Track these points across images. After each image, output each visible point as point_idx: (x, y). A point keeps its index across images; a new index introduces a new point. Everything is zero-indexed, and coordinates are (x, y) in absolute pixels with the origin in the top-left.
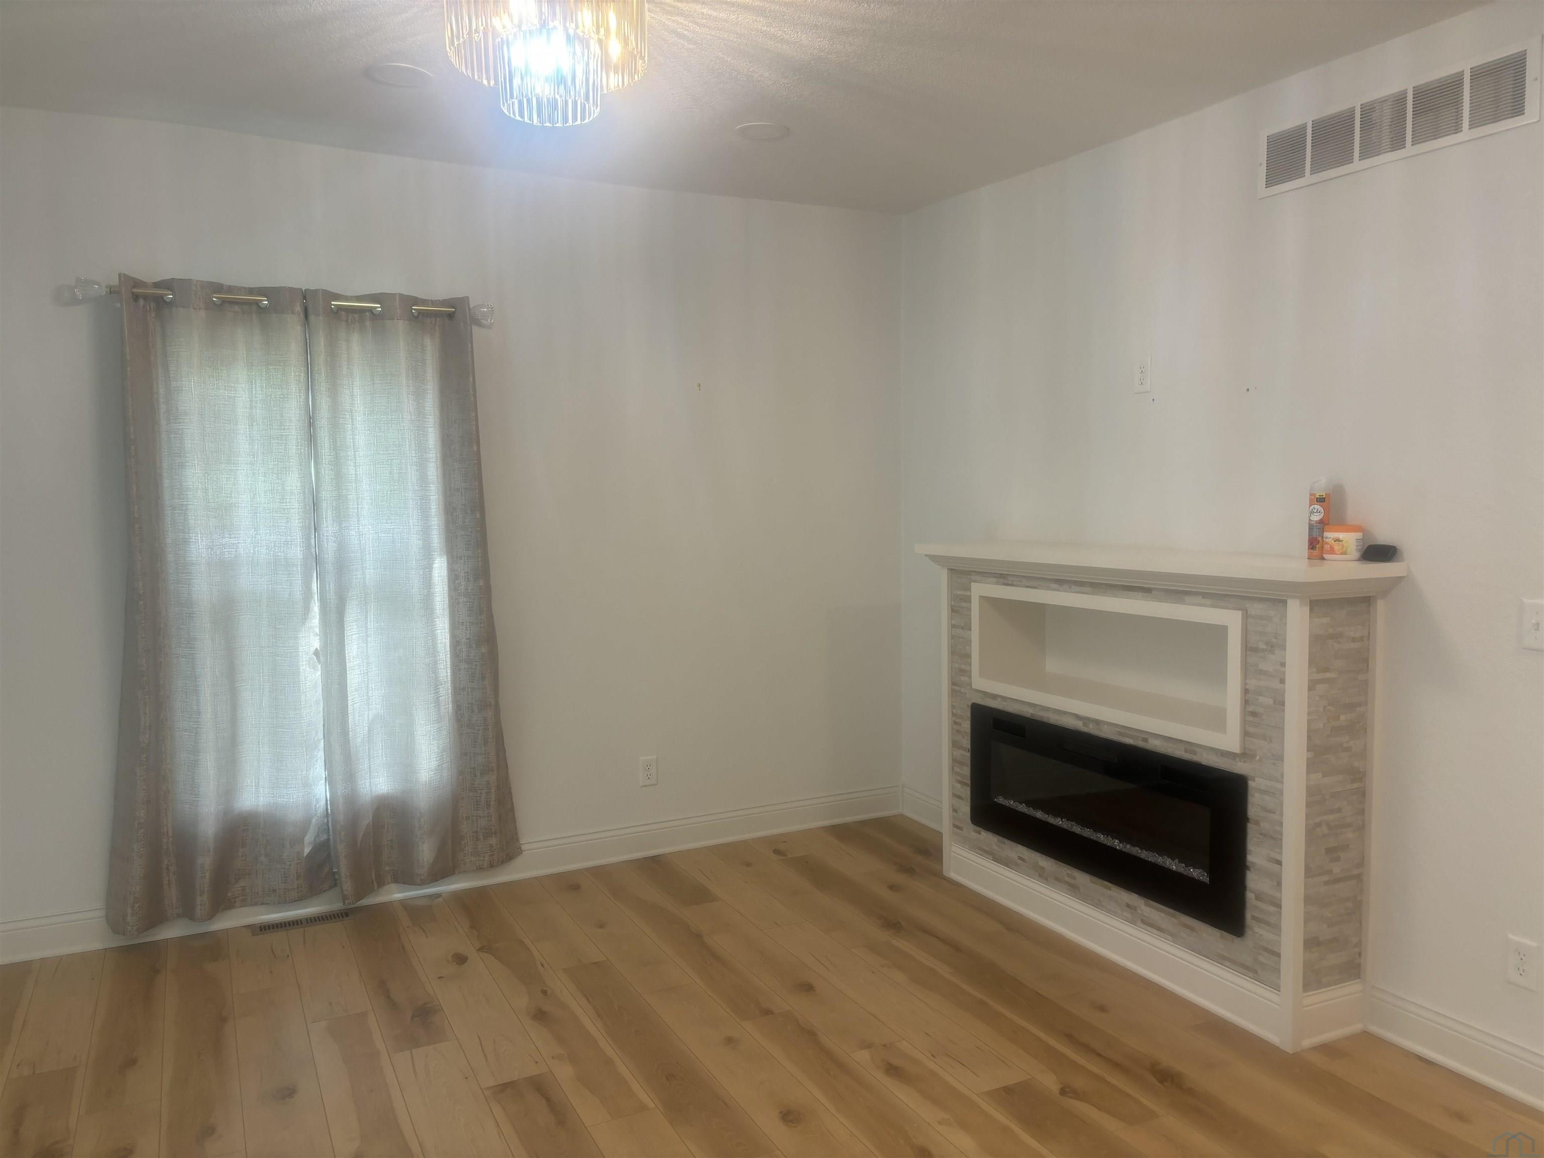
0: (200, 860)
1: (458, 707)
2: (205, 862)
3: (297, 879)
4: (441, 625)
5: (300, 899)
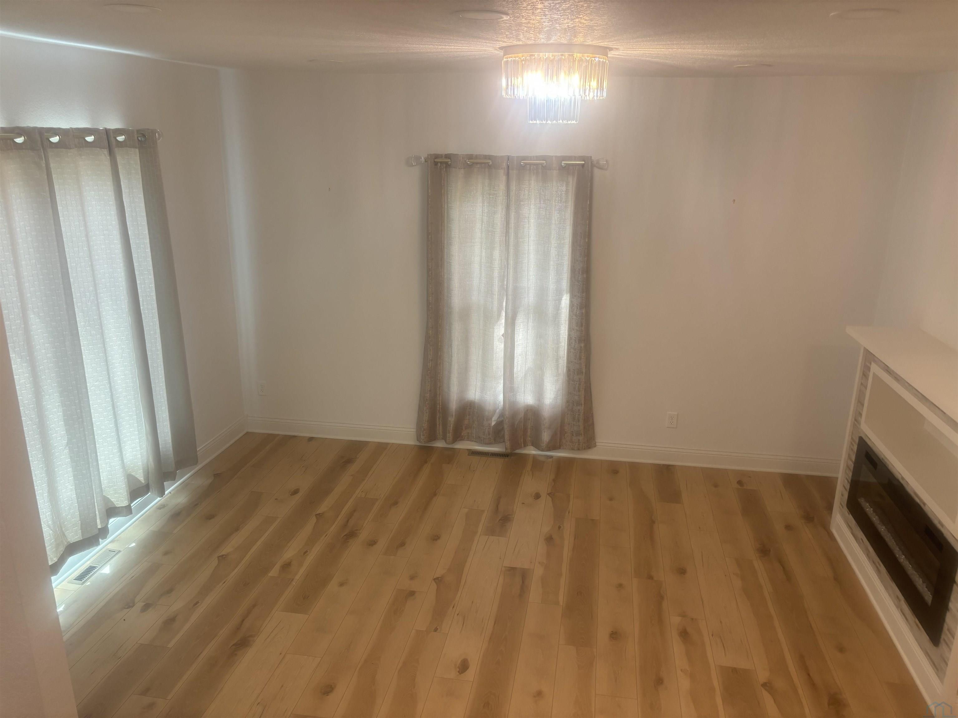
0: (450, 419)
1: (569, 370)
2: (452, 420)
3: (489, 435)
4: (563, 329)
5: (489, 444)
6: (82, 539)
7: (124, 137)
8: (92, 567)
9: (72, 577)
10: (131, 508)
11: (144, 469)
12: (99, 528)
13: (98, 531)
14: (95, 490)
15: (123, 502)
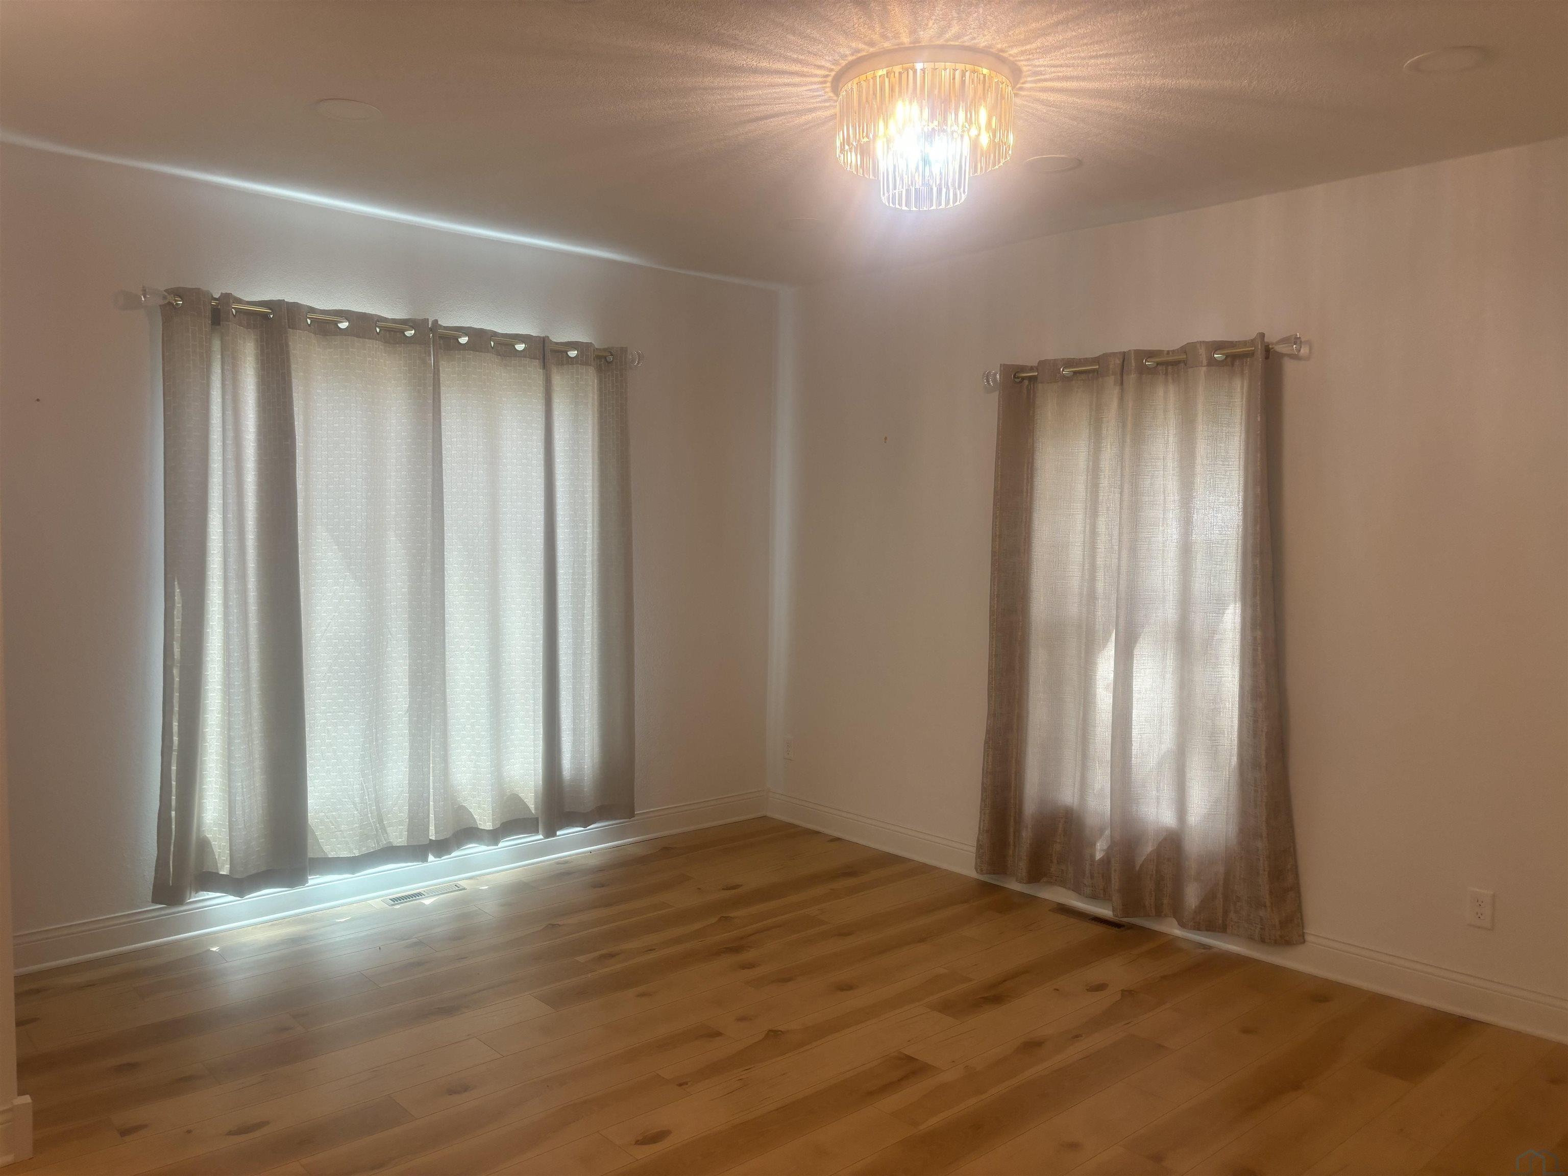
1: (1240, 761)
3: (1091, 879)
4: (1229, 673)
5: (1093, 897)
6: (406, 845)
7: (576, 352)
8: (420, 894)
9: (391, 897)
10: (495, 836)
11: (536, 793)
12: (430, 838)
13: (428, 842)
14: (434, 783)
15: (486, 823)
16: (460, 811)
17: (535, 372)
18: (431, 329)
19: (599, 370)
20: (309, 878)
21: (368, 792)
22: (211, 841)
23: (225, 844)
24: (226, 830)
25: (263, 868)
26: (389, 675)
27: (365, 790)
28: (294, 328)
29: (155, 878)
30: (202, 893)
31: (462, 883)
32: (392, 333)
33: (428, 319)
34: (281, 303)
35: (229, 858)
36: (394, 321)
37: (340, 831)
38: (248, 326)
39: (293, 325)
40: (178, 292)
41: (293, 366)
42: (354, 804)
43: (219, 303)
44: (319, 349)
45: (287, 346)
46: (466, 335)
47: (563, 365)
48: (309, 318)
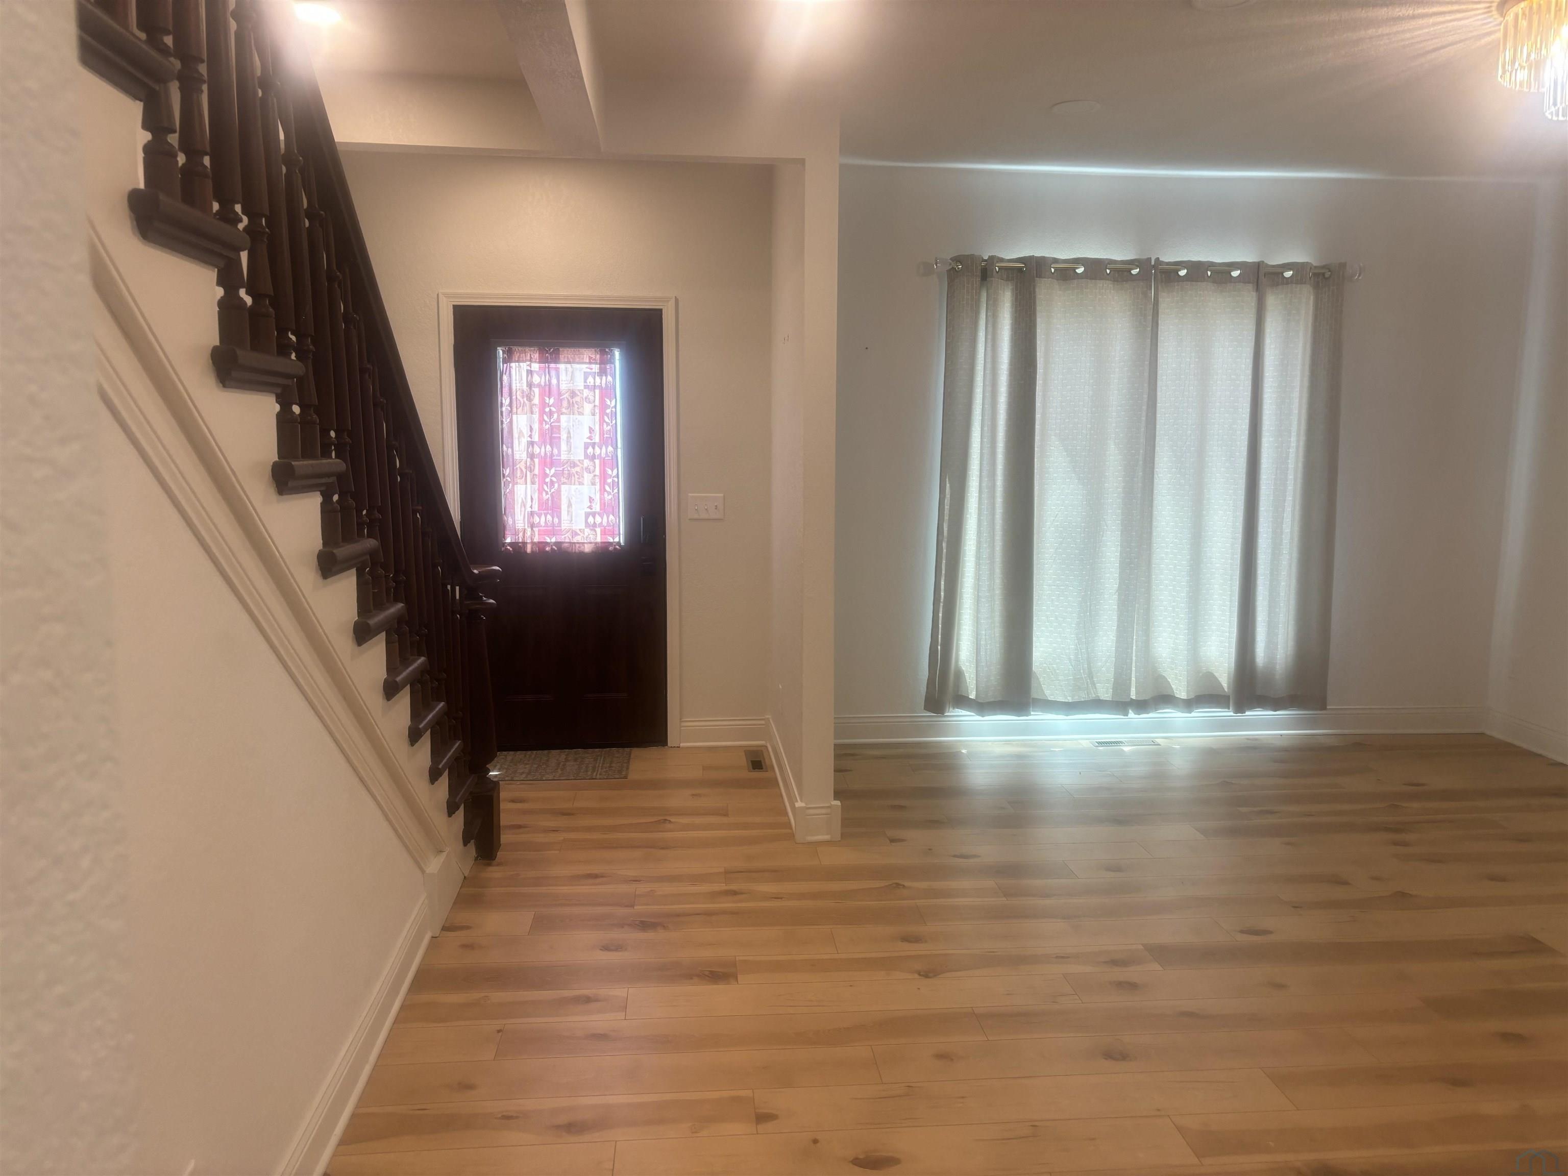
6: (1111, 700)
7: (1292, 272)
8: (1121, 742)
9: (1097, 741)
10: (1190, 704)
11: (1229, 674)
12: (1132, 697)
13: (1129, 700)
14: (1136, 652)
15: (1181, 692)
16: (1159, 680)
17: (1249, 297)
18: (1154, 266)
19: (1316, 286)
20: (1032, 713)
21: (1081, 652)
22: (965, 672)
23: (973, 676)
24: (973, 666)
25: (1000, 699)
26: (1104, 560)
27: (1079, 650)
28: (1040, 277)
29: (927, 692)
30: (957, 710)
31: (1159, 741)
32: (1120, 273)
33: (1151, 258)
34: (1031, 258)
35: (975, 687)
36: (1123, 262)
37: (1058, 680)
38: (1008, 279)
39: (1040, 276)
40: (957, 259)
41: (1038, 308)
42: (1070, 659)
43: (986, 264)
44: (1060, 292)
45: (1034, 292)
46: (1185, 268)
47: (1278, 285)
48: (1053, 267)
